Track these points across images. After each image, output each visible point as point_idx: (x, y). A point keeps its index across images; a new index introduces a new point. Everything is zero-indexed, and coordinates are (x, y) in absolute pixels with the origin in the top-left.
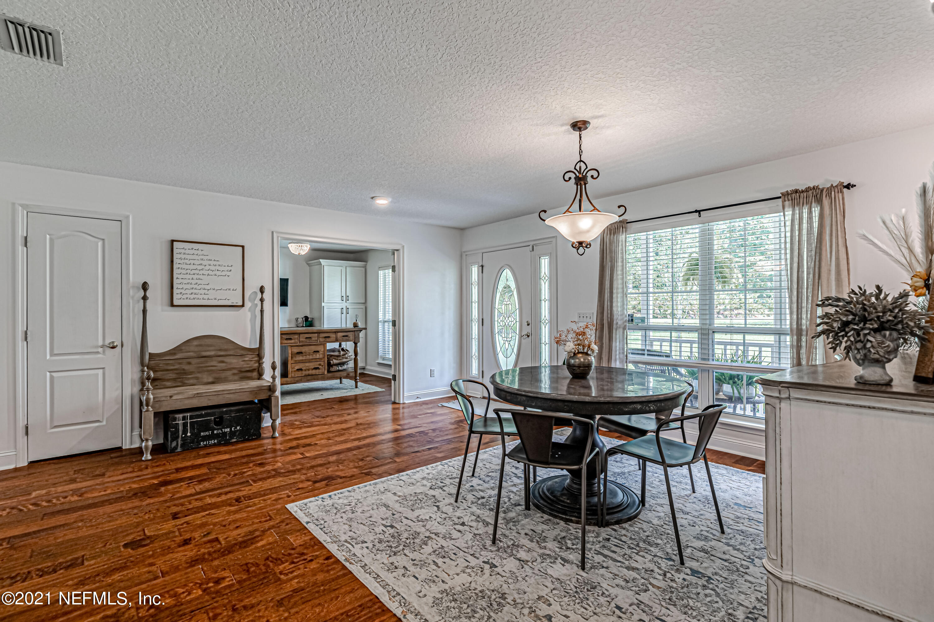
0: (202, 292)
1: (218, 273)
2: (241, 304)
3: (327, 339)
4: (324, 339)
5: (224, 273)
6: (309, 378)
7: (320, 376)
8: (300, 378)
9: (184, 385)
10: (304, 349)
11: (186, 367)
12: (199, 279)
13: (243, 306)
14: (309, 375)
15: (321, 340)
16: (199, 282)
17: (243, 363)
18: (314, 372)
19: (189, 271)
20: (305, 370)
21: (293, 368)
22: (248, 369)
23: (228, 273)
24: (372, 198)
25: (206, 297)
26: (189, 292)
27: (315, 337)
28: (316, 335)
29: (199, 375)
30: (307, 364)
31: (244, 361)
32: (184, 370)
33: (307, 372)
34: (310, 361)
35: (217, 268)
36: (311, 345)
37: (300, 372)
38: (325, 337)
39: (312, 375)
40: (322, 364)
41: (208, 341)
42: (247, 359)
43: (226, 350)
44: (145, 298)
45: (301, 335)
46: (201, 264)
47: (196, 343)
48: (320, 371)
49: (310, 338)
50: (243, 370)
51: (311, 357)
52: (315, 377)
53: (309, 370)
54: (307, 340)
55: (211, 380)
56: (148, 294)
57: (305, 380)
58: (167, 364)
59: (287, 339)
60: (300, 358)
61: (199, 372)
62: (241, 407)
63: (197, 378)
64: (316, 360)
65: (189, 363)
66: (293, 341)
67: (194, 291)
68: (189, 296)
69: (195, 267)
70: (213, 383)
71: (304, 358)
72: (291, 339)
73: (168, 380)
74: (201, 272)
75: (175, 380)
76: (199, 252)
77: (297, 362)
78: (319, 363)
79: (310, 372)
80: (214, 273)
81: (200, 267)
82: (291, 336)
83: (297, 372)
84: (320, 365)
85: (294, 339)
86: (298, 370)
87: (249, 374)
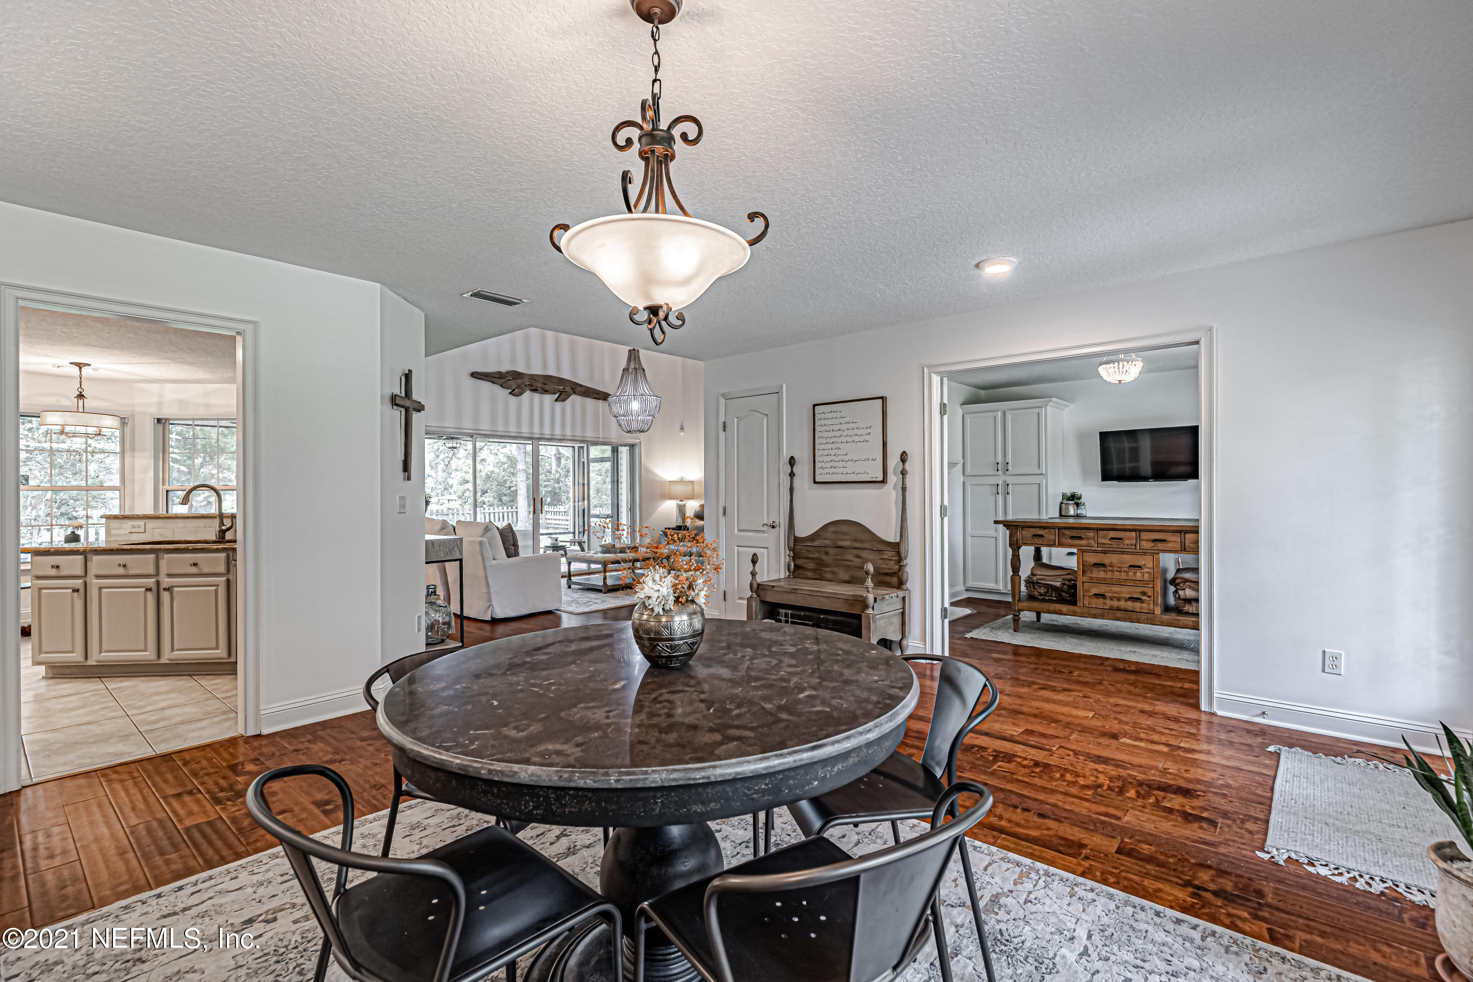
0: (841, 464)
1: (857, 439)
2: (881, 479)
3: (1160, 546)
4: (1152, 544)
5: (862, 439)
6: (1119, 614)
7: (1143, 616)
8: (1100, 611)
9: (822, 579)
10: (1106, 559)
11: (825, 558)
12: (838, 448)
13: (884, 481)
14: (1118, 609)
15: (1147, 545)
16: (837, 452)
17: (881, 561)
18: (1130, 605)
19: (828, 440)
20: (1111, 599)
21: (1088, 591)
22: (887, 571)
23: (867, 438)
24: (977, 266)
25: (844, 471)
26: (829, 465)
27: (1129, 539)
28: (1134, 533)
29: (835, 569)
30: (1115, 589)
31: (882, 559)
32: (822, 560)
33: (1115, 604)
34: (1120, 583)
35: (856, 431)
36: (1122, 553)
37: (1101, 601)
38: (1155, 541)
39: (1126, 610)
40: (1150, 593)
41: (844, 528)
42: (885, 557)
43: (862, 541)
44: (792, 475)
45: (1101, 533)
46: (839, 430)
47: (832, 529)
48: (1145, 605)
49: (1120, 539)
50: (882, 571)
51: (1123, 576)
52: (1133, 615)
53: (1119, 599)
54: (1114, 542)
55: (846, 578)
56: (796, 470)
57: (1112, 616)
58: (808, 551)
59: (1073, 538)
60: (1100, 574)
61: (836, 566)
62: (839, 618)
63: (834, 573)
64: (1135, 583)
65: (827, 553)
66: (1084, 542)
67: (833, 464)
68: (828, 470)
69: (833, 434)
70: (848, 582)
71: (1109, 575)
72: (1080, 538)
73: (809, 570)
74: (840, 439)
75: (814, 570)
76: (838, 415)
77: (1092, 581)
78: (1142, 589)
79: (1122, 604)
80: (853, 438)
81: (838, 434)
82: (1081, 533)
83: (1094, 600)
84: (1144, 594)
85: (1088, 539)
86: (1096, 595)
87: (888, 579)
